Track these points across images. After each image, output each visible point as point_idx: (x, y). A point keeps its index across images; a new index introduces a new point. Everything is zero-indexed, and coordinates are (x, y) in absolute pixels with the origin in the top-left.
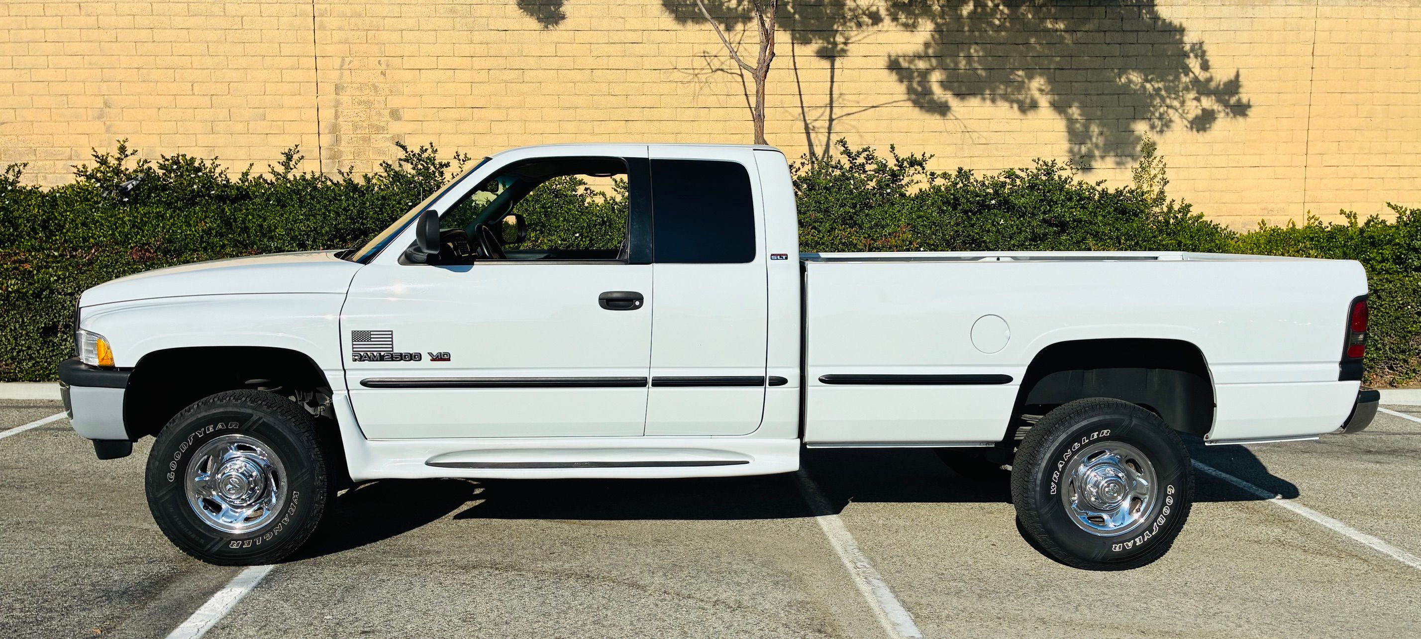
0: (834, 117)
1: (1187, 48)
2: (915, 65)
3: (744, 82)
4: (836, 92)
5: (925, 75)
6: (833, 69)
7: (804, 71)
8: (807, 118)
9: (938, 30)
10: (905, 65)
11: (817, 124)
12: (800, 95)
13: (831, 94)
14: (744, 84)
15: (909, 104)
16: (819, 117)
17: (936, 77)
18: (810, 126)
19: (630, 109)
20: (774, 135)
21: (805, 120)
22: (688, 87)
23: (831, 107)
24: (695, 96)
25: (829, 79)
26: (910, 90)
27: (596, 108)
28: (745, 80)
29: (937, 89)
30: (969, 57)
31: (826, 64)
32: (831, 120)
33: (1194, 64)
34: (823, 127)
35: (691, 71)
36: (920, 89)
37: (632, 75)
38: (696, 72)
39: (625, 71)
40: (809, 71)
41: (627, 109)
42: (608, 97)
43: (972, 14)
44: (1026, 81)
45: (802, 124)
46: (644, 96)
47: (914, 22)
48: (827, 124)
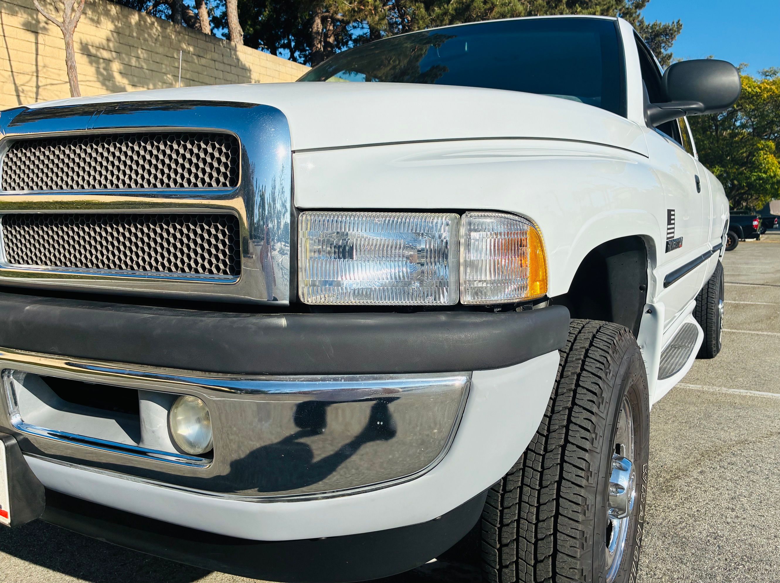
0: (40, 84)
2: (101, 53)
4: (40, 63)
5: (108, 61)
6: (37, 43)
7: (12, 40)
8: (17, 82)
9: (118, 32)
10: (93, 51)
11: (25, 88)
12: (10, 60)
13: (37, 65)
15: (98, 85)
16: (27, 82)
17: (116, 66)
18: (20, 89)
21: (15, 84)
23: (37, 76)
25: (34, 52)
26: (98, 72)
29: (118, 77)
30: (138, 58)
31: (31, 37)
32: (38, 87)
34: (31, 91)
36: (105, 73)
40: (16, 40)
43: (138, 24)
44: (174, 83)
45: (13, 86)
47: (98, 19)
48: (35, 90)
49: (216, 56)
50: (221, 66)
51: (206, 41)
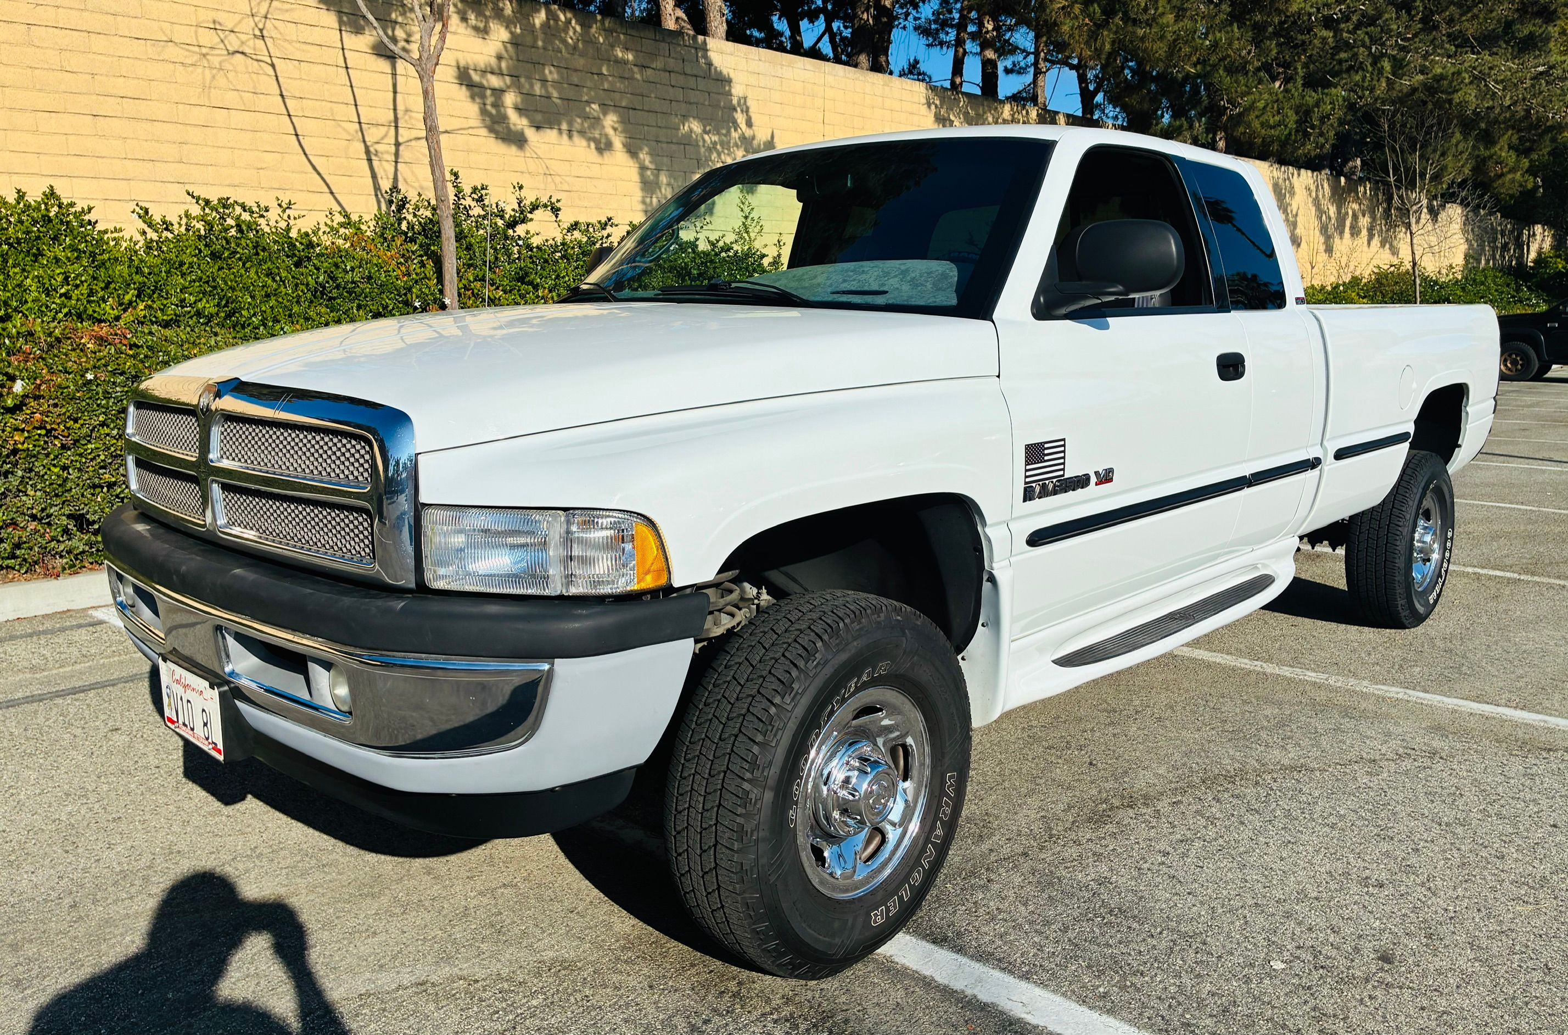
0: (401, 140)
1: (735, 101)
2: (487, 81)
3: (276, 76)
4: (400, 107)
5: (498, 93)
6: (394, 75)
7: (358, 72)
8: (367, 139)
9: (515, 42)
10: (476, 77)
11: (379, 147)
12: (356, 105)
13: (395, 109)
14: (277, 79)
15: (484, 132)
16: (382, 139)
17: (510, 99)
18: (372, 149)
19: (101, 98)
20: (325, 158)
21: (364, 141)
22: (192, 72)
23: (396, 127)
24: (206, 88)
25: (391, 88)
26: (483, 112)
27: (40, 90)
28: (279, 74)
29: (513, 116)
30: (544, 81)
31: (384, 65)
32: (397, 144)
33: (740, 118)
34: (387, 152)
35: (197, 49)
36: (494, 112)
37: (98, 43)
38: (204, 50)
39: (86, 34)
40: (364, 73)
41: (94, 97)
42: (59, 73)
43: (546, 25)
44: (602, 116)
45: (361, 147)
46: (122, 79)
47: (485, 26)
48: (393, 149)
49: (672, 63)
50: (681, 80)
51: (655, 40)
